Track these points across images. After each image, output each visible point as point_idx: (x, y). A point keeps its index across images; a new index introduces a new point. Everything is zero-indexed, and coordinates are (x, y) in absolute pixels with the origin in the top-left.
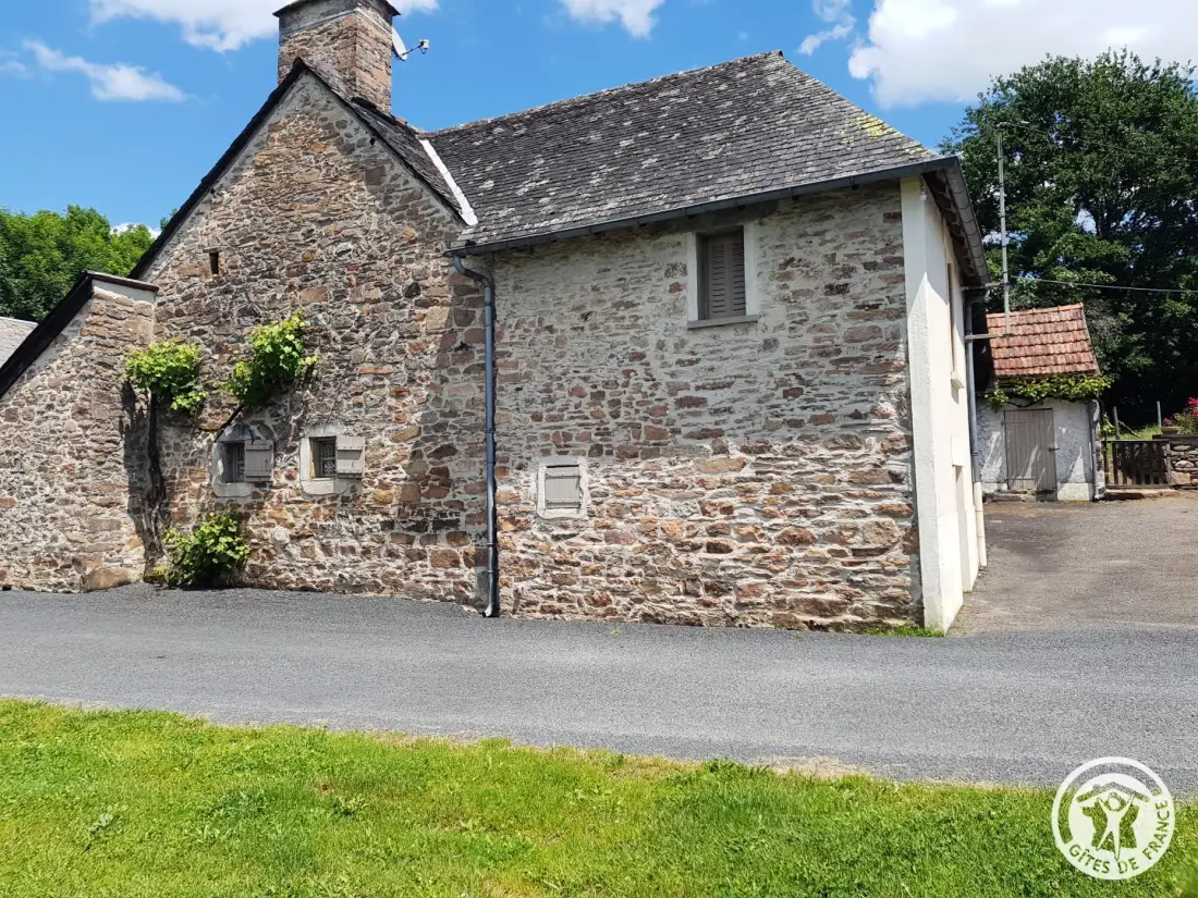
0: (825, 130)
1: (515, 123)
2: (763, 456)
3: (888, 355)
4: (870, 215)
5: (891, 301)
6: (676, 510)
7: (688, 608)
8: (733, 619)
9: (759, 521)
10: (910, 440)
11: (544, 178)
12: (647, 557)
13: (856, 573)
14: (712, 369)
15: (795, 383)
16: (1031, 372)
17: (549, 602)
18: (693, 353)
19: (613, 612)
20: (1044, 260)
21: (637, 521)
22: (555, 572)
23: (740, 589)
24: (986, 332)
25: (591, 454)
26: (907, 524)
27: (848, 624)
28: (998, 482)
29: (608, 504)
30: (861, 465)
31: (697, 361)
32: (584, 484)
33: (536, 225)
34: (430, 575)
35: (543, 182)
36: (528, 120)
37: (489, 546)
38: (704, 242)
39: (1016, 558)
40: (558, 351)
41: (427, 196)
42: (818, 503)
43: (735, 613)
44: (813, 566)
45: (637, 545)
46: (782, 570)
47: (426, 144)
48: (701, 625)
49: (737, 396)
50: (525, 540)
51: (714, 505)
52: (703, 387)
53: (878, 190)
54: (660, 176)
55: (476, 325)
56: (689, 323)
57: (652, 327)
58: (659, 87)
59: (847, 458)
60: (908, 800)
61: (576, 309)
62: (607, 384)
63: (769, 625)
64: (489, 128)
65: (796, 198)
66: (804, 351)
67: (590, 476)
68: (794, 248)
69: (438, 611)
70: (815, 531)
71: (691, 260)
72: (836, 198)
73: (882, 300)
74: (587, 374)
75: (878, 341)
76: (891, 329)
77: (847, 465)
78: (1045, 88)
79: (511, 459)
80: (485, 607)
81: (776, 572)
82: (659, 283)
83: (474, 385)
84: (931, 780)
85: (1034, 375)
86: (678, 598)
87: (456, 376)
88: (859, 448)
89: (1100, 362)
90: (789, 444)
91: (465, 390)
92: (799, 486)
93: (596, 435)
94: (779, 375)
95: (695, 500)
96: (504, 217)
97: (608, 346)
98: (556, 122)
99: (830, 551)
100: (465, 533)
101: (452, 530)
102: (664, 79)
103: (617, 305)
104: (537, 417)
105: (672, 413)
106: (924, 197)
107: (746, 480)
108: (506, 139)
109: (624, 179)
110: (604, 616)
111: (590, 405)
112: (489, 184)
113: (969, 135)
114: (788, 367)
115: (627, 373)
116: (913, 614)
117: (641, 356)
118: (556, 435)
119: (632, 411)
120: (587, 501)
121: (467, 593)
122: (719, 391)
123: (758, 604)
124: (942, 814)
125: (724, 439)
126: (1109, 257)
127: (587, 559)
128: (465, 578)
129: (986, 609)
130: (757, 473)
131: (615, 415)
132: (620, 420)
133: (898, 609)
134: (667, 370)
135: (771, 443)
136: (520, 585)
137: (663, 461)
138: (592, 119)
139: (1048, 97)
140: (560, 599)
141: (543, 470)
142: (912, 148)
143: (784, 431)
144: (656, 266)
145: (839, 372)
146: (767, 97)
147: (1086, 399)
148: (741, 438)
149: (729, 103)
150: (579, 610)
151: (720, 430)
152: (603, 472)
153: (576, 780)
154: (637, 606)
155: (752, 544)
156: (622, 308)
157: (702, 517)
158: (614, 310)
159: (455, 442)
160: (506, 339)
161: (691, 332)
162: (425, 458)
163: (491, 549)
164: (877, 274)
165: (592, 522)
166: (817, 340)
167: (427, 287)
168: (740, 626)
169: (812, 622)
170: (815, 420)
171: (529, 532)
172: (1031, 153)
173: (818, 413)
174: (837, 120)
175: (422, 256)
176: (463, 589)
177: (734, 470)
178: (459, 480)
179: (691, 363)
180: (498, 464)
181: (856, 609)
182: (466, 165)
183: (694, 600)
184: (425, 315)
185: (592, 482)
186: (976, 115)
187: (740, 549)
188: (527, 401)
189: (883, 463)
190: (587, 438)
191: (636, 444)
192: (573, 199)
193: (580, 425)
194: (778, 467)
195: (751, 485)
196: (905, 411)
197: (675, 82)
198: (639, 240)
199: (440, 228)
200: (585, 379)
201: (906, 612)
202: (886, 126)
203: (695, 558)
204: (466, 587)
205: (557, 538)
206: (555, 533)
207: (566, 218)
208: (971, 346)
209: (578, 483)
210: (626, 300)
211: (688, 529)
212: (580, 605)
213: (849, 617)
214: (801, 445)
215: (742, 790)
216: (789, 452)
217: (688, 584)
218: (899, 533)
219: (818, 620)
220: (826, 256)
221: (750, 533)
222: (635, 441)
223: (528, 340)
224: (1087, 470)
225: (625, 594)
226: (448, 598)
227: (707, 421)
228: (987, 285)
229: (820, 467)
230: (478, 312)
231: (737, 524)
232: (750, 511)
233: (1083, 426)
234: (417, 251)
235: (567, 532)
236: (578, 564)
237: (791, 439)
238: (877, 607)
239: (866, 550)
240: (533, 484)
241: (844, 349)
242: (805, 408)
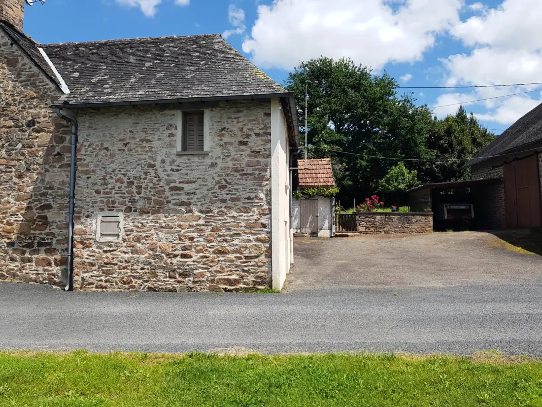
0: (240, 73)
1: (91, 46)
2: (208, 215)
3: (263, 174)
4: (258, 113)
5: (265, 151)
6: (167, 239)
7: (170, 284)
8: (191, 288)
9: (205, 244)
10: (270, 210)
11: (106, 75)
12: (152, 261)
13: (246, 266)
14: (187, 174)
15: (224, 183)
16: (311, 184)
17: (100, 283)
18: (178, 166)
19: (133, 287)
20: (317, 139)
21: (148, 243)
22: (104, 268)
23: (195, 275)
24: (297, 167)
25: (125, 211)
26: (267, 245)
27: (241, 289)
28: (297, 229)
29: (133, 236)
30: (250, 220)
31: (180, 170)
32: (121, 225)
33: (102, 98)
34: (34, 270)
35: (106, 77)
36: (98, 46)
37: (69, 255)
38: (185, 115)
39: (305, 260)
40: (110, 160)
41: (42, 76)
42: (231, 236)
43: (192, 285)
44: (227, 264)
45: (147, 255)
46: (214, 266)
47: (41, 50)
48: (176, 292)
49: (198, 187)
50: (88, 253)
51: (185, 236)
52: (183, 182)
53: (261, 102)
54: (166, 82)
55: (66, 144)
56: (177, 152)
57: (159, 153)
58: (163, 41)
59: (244, 217)
60: (276, 363)
61: (120, 140)
62: (135, 177)
63: (207, 290)
64: (77, 47)
65: (227, 101)
66: (229, 169)
67: (124, 222)
68: (226, 123)
69: (39, 289)
70: (229, 248)
71: (179, 123)
72: (245, 103)
73: (262, 150)
74: (125, 173)
75: (259, 167)
76: (265, 162)
77: (244, 220)
78: (319, 69)
79: (83, 212)
80: (65, 286)
81: (212, 267)
82: (163, 132)
83: (64, 174)
84: (284, 354)
85: (312, 186)
86: (166, 279)
87: (54, 169)
88: (250, 212)
89: (336, 182)
90: (220, 210)
91: (58, 176)
92: (224, 229)
93: (128, 202)
94: (217, 179)
95: (176, 234)
96: (84, 92)
97: (137, 159)
98: (112, 49)
99: (235, 257)
100: (55, 249)
101: (48, 247)
102: (167, 38)
103: (142, 141)
104: (98, 192)
105: (167, 194)
106: (280, 108)
107: (200, 225)
108: (86, 54)
109: (147, 81)
110: (129, 289)
111: (126, 187)
112: (76, 74)
113: (290, 84)
114: (222, 175)
115: (146, 173)
116: (268, 283)
117: (153, 166)
118: (108, 201)
119: (147, 191)
120: (122, 233)
121: (55, 279)
122: (190, 185)
123: (203, 281)
124: (290, 367)
125: (191, 206)
126: (339, 140)
127: (121, 262)
128: (54, 272)
129: (295, 281)
130: (206, 222)
131: (139, 193)
132: (141, 195)
133: (262, 281)
134: (166, 173)
135: (212, 209)
136: (85, 275)
137: (161, 216)
138: (131, 51)
139: (320, 73)
140: (106, 281)
141: (100, 218)
142: (276, 86)
143: (218, 204)
144: (162, 124)
145: (243, 179)
146: (215, 54)
147: (330, 196)
148: (199, 206)
149: (197, 54)
150: (116, 286)
151: (190, 202)
152: (131, 220)
153: (124, 368)
154: (146, 284)
155: (202, 254)
156: (145, 142)
157: (179, 242)
158: (141, 143)
159: (52, 203)
160: (83, 152)
161: (178, 156)
162: (34, 210)
163: (70, 257)
164: (260, 138)
165: (124, 244)
166: (234, 165)
167: (40, 122)
168: (194, 291)
169: (226, 288)
170: (232, 200)
171: (91, 249)
172: (313, 95)
173: (233, 196)
174: (246, 69)
175: (37, 106)
176: (53, 277)
177: (195, 221)
178: (53, 222)
179: (178, 170)
180: (75, 215)
181: (245, 282)
182: (63, 63)
183: (173, 280)
184: (37, 137)
185: (125, 224)
186: (293, 76)
187: (196, 256)
188: (93, 184)
189: (259, 219)
190: (124, 203)
191: (149, 207)
192: (121, 87)
193: (121, 197)
194: (215, 220)
195: (203, 227)
196: (269, 198)
197: (171, 40)
198: (154, 111)
199: (49, 93)
200: (124, 175)
201: (265, 283)
202: (266, 75)
203: (175, 261)
204: (54, 276)
205: (105, 252)
206: (105, 249)
207: (118, 96)
208: (291, 172)
209: (119, 224)
210: (146, 138)
211: (172, 247)
212: (116, 283)
213: (242, 285)
214: (225, 210)
215: (205, 365)
216: (220, 213)
217: (171, 273)
218: (264, 249)
219: (229, 287)
220: (239, 128)
221: (202, 249)
222: (149, 206)
223: (95, 153)
224: (330, 225)
225: (139, 278)
226: (44, 282)
227: (184, 198)
228: (299, 147)
229: (233, 220)
230: (68, 137)
231: (196, 245)
232: (201, 239)
233: (328, 208)
234: (34, 103)
235: (111, 249)
236: (116, 264)
237: (221, 207)
238: (254, 281)
239: (250, 256)
240: (94, 225)
241: (245, 170)
242: (228, 194)
